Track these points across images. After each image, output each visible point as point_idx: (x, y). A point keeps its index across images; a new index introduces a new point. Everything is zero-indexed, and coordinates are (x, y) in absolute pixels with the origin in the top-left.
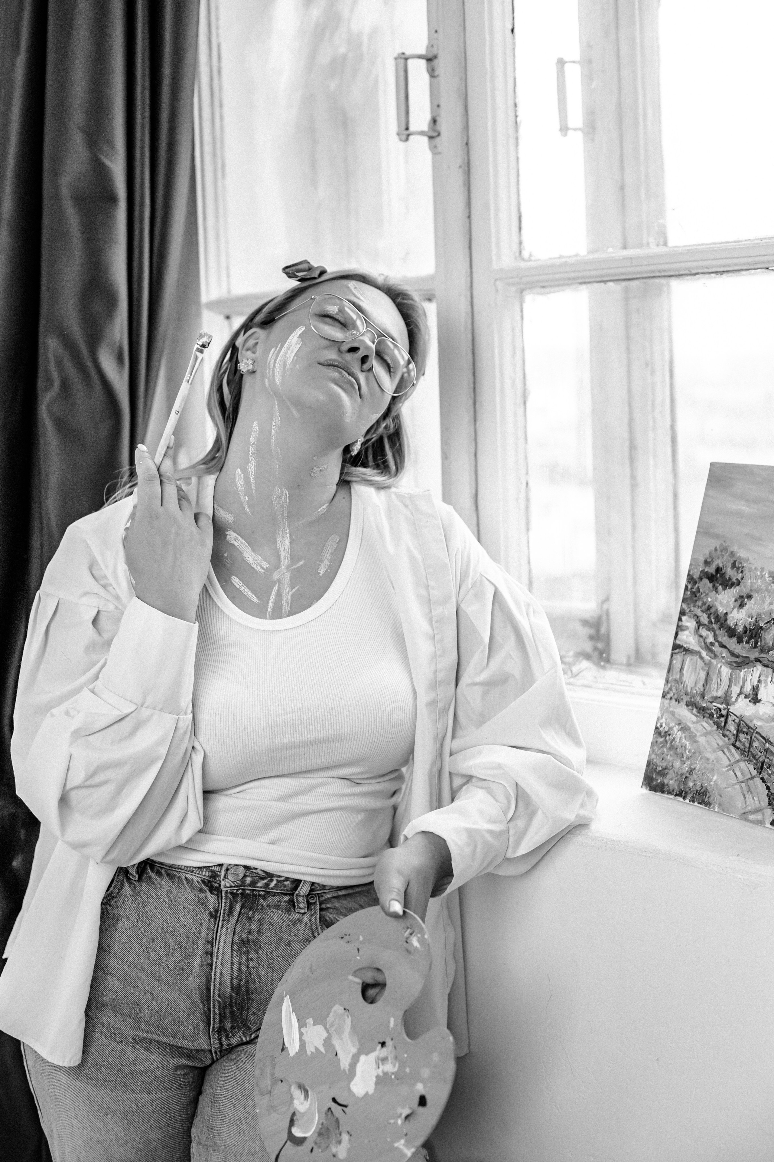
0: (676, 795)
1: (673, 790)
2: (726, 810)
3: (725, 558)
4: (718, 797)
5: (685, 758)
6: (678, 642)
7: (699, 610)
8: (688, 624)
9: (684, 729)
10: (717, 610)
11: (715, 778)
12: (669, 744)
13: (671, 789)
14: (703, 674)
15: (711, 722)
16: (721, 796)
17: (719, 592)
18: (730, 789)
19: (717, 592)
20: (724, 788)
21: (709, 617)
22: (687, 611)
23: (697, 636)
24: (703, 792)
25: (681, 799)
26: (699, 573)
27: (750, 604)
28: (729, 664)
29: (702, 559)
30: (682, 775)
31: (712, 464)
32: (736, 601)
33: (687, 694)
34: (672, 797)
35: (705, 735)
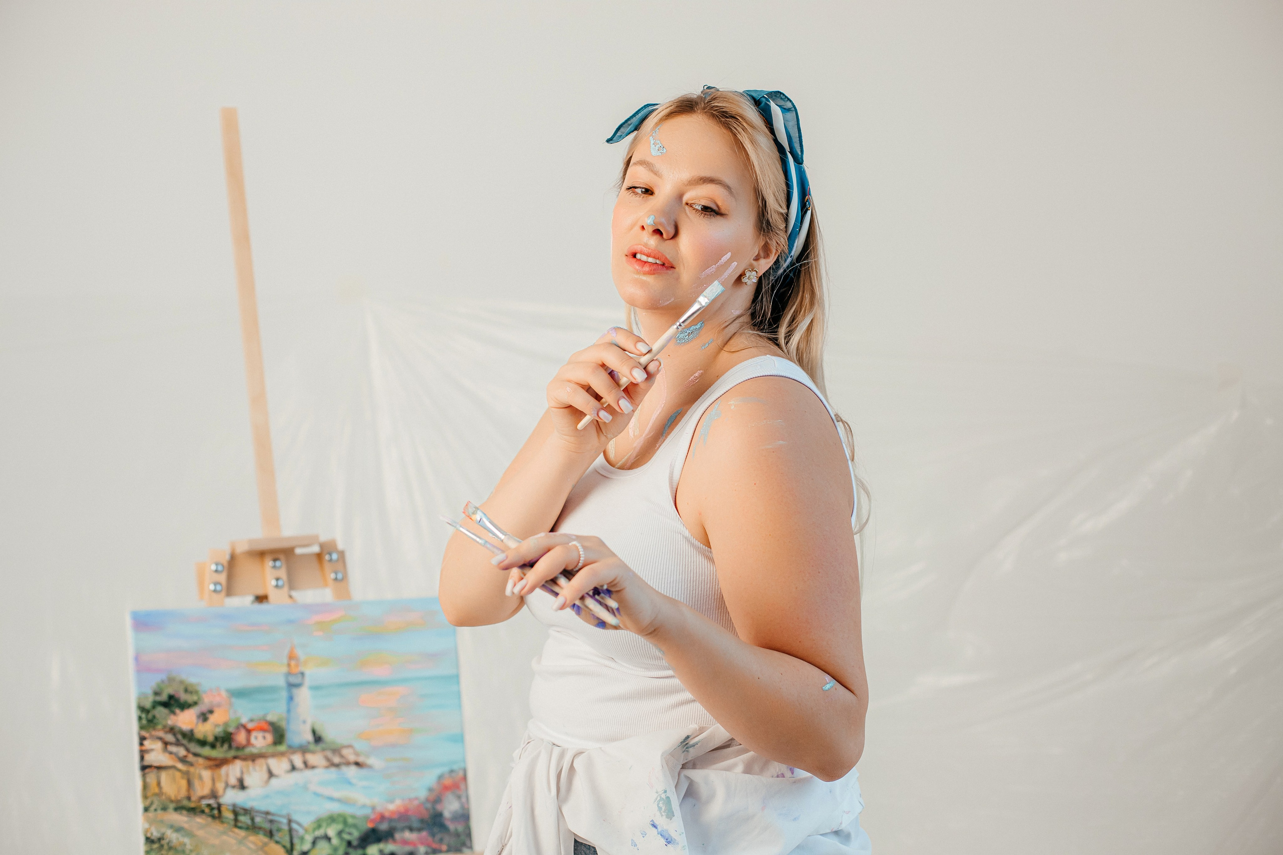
3: (174, 687)
6: (146, 763)
7: (161, 733)
8: (153, 746)
9: (178, 830)
10: (180, 729)
12: (166, 847)
14: (184, 783)
15: (204, 816)
17: (177, 715)
19: (174, 713)
21: (175, 735)
22: (148, 736)
23: (167, 755)
26: (150, 703)
27: (213, 719)
28: (209, 767)
29: (149, 692)
31: (134, 614)
32: (198, 717)
33: (172, 801)
35: (202, 827)
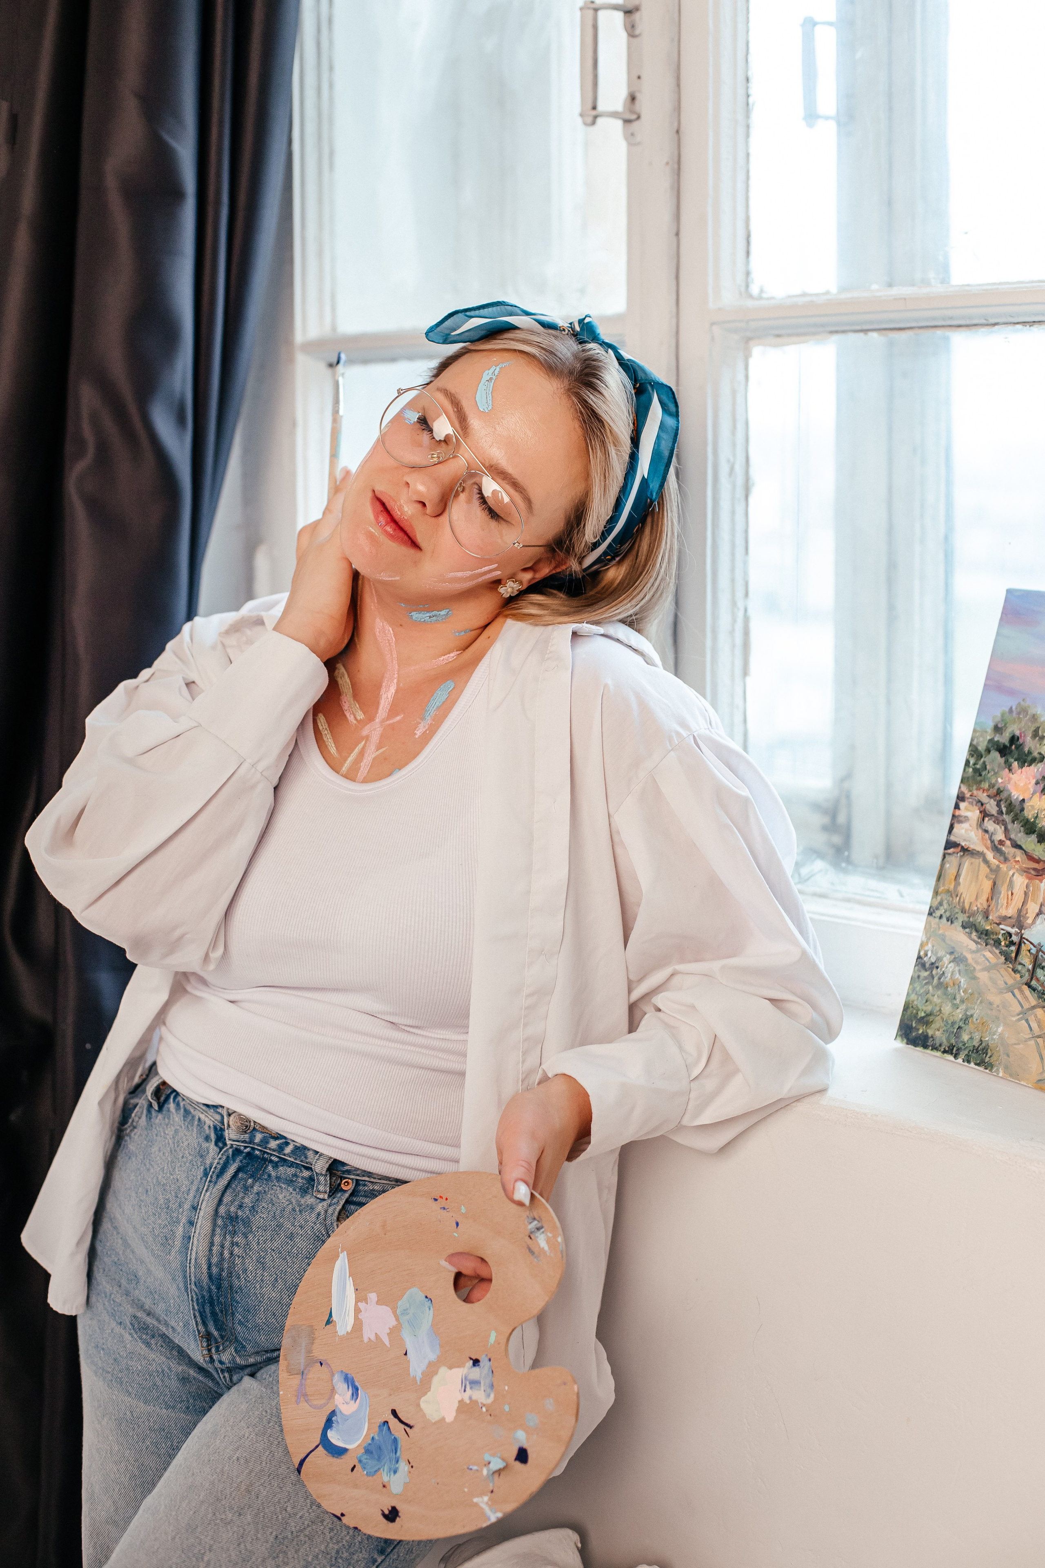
0: (945, 1052)
1: (940, 1045)
2: (1014, 1074)
3: (1023, 724)
4: (1004, 1058)
5: (958, 1001)
6: (953, 838)
7: (985, 794)
8: (968, 814)
9: (958, 960)
10: (1010, 796)
11: (1000, 1030)
12: (936, 981)
13: (938, 1045)
14: (987, 885)
15: (997, 951)
16: (1008, 1056)
17: (1013, 771)
18: (1021, 1046)
19: (1010, 770)
20: (1013, 1044)
21: (998, 805)
22: (968, 795)
23: (980, 831)
24: (983, 1049)
25: (951, 1058)
26: (986, 743)
28: (1026, 871)
29: (990, 725)
30: (953, 1023)
31: (1009, 591)
32: (1037, 783)
33: (963, 911)
34: (939, 1054)
35: (987, 969)
